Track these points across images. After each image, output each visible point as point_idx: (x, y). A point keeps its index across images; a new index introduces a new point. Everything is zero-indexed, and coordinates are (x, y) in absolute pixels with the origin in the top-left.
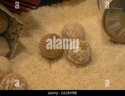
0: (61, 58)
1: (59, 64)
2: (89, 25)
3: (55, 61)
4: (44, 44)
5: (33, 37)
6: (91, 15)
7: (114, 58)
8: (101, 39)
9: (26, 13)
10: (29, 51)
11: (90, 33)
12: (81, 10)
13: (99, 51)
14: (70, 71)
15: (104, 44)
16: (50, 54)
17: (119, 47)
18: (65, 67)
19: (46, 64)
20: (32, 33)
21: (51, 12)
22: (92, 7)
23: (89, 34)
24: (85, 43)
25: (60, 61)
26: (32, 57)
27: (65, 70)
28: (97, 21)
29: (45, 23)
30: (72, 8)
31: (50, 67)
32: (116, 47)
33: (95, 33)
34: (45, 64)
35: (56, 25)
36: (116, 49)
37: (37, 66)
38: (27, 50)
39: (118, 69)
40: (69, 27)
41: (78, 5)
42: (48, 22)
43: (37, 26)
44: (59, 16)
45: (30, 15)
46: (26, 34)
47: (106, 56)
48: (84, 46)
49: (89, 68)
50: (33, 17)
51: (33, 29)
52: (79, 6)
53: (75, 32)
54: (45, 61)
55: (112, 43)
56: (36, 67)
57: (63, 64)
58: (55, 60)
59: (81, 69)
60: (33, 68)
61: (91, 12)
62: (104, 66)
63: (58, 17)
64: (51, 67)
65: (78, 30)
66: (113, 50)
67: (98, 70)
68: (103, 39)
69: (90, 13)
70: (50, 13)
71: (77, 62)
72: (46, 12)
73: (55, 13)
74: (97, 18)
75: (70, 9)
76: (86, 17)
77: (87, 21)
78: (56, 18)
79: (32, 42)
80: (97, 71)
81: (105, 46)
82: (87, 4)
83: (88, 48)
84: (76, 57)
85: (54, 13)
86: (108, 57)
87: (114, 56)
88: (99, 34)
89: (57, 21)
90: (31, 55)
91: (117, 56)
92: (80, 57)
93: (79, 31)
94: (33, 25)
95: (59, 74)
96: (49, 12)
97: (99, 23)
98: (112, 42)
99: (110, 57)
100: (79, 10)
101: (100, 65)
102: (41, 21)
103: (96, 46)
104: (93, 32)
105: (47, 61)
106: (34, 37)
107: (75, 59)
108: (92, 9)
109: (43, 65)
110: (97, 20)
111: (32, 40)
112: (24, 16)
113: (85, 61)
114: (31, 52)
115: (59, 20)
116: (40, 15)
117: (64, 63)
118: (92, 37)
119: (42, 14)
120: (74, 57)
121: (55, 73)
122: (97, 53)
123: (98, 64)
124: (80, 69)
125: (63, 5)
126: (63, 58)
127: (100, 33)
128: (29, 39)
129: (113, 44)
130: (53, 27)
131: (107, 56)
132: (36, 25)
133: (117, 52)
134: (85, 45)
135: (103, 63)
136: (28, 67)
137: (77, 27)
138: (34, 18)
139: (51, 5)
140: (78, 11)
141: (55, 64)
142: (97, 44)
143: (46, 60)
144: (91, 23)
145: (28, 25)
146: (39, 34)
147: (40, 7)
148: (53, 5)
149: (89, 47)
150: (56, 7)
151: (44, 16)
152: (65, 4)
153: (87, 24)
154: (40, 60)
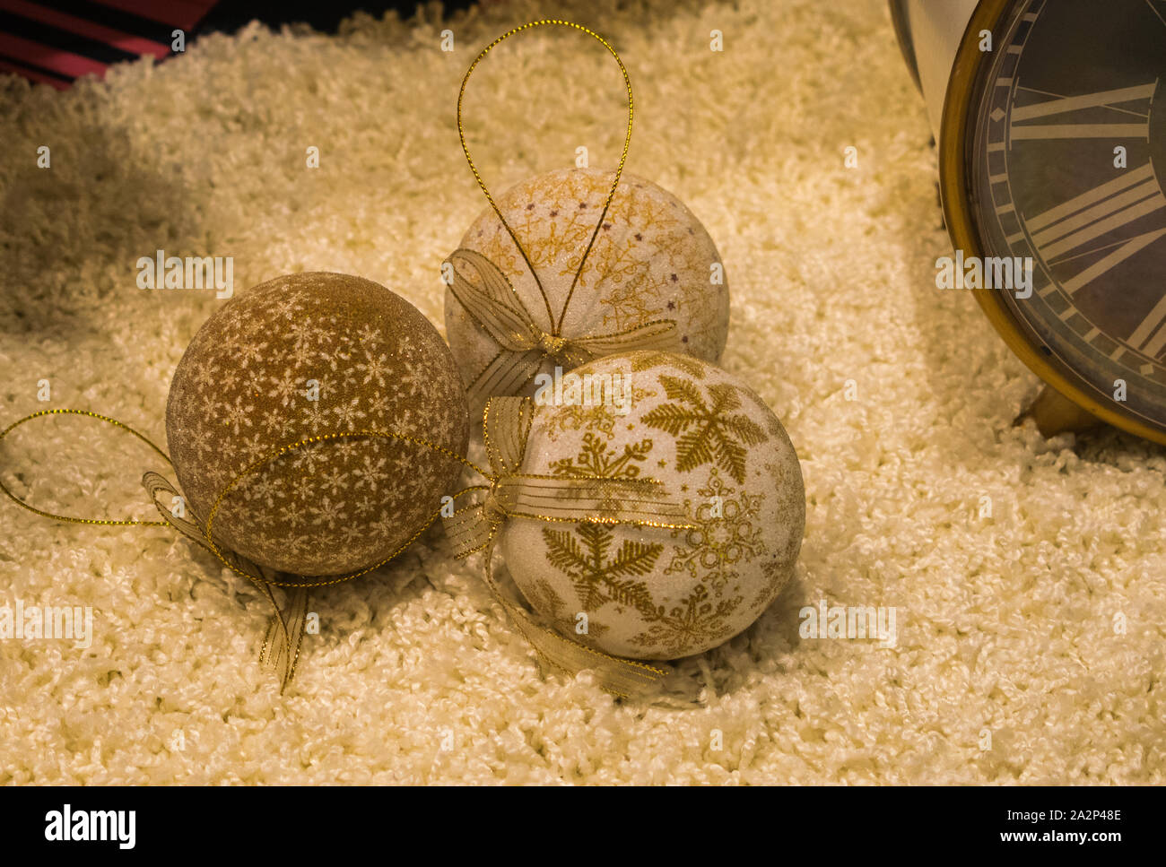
0: (425, 582)
1: (392, 655)
2: (769, 245)
3: (353, 617)
4: (230, 381)
5: (108, 337)
6: (798, 142)
7: (1069, 613)
8: (923, 399)
9: (47, 92)
10: (50, 494)
11: (787, 328)
12: (686, 84)
13: (887, 531)
14: (529, 733)
15: (956, 456)
16: (291, 515)
17: (1140, 498)
18: (472, 683)
19: (240, 643)
20: (93, 299)
21: (333, 91)
22: (819, 57)
23: (775, 340)
24: (723, 397)
25: (405, 618)
26: (79, 556)
27: (474, 713)
28: (871, 202)
29: (253, 196)
30: (582, 64)
31: (288, 677)
32: (1098, 490)
33: (844, 330)
34: (219, 642)
35: (382, 218)
36: (1100, 514)
37: (122, 666)
38: (20, 477)
39: (1134, 738)
40: (542, 210)
41: (650, 38)
42: (290, 187)
43: (163, 230)
44: (428, 132)
45: (89, 114)
46: (20, 314)
47: (979, 581)
48: (712, 420)
49: (763, 703)
50: (122, 134)
51: (110, 259)
52: (665, 44)
53: (608, 272)
54: (226, 609)
55: (1051, 442)
56: (109, 676)
57: (451, 646)
58: (354, 600)
59: (668, 718)
60: (81, 682)
61: (799, 108)
62: (954, 699)
63: (418, 138)
64: (299, 682)
65: (644, 250)
66: (1058, 524)
67: (882, 739)
68: (945, 402)
69: (790, 116)
70: (325, 103)
71: (624, 624)
72: (282, 88)
73: (385, 97)
74: (877, 178)
75: (557, 74)
76: (741, 154)
77: (755, 199)
78: (393, 151)
79: (92, 393)
80: (859, 744)
81: (961, 472)
82: (760, 24)
83: (758, 456)
84: (611, 554)
85: (374, 102)
86: (1008, 595)
87: (1073, 586)
88: (899, 344)
89: (395, 190)
90: (61, 535)
91: (1119, 596)
92: (655, 550)
93: (661, 269)
94: (115, 219)
95: (396, 761)
96: (313, 89)
97: (894, 221)
98: (1047, 433)
99: (1022, 601)
100: (664, 88)
101: (896, 682)
102: (216, 179)
103: (854, 467)
104: (820, 315)
105: (257, 611)
106: (118, 340)
107: (598, 574)
108: (814, 84)
109: (199, 650)
110: (872, 192)
111: (89, 374)
112: (20, 120)
113: (725, 609)
114: (65, 504)
115: (420, 178)
116: (207, 113)
117: (458, 636)
118: (810, 368)
119: (227, 103)
120: (585, 550)
121: (348, 748)
122: (867, 545)
123: (881, 670)
124: (654, 714)
125: (481, 26)
126: (451, 580)
127: (912, 337)
128: (62, 361)
129: (1069, 457)
130: (352, 244)
131: (989, 585)
132: (152, 224)
133: (1117, 544)
134: (728, 414)
135: (944, 668)
136: (20, 667)
137: (638, 221)
138: (141, 141)
139: (345, 24)
140: (657, 93)
141: (345, 649)
142: (863, 449)
143: (242, 599)
144: (800, 226)
145: (52, 217)
146: (179, 313)
147: (218, 37)
148: (362, 18)
149: (774, 441)
150: (398, 43)
151: (249, 123)
152: (506, 20)
153: (754, 230)
154: (173, 596)
